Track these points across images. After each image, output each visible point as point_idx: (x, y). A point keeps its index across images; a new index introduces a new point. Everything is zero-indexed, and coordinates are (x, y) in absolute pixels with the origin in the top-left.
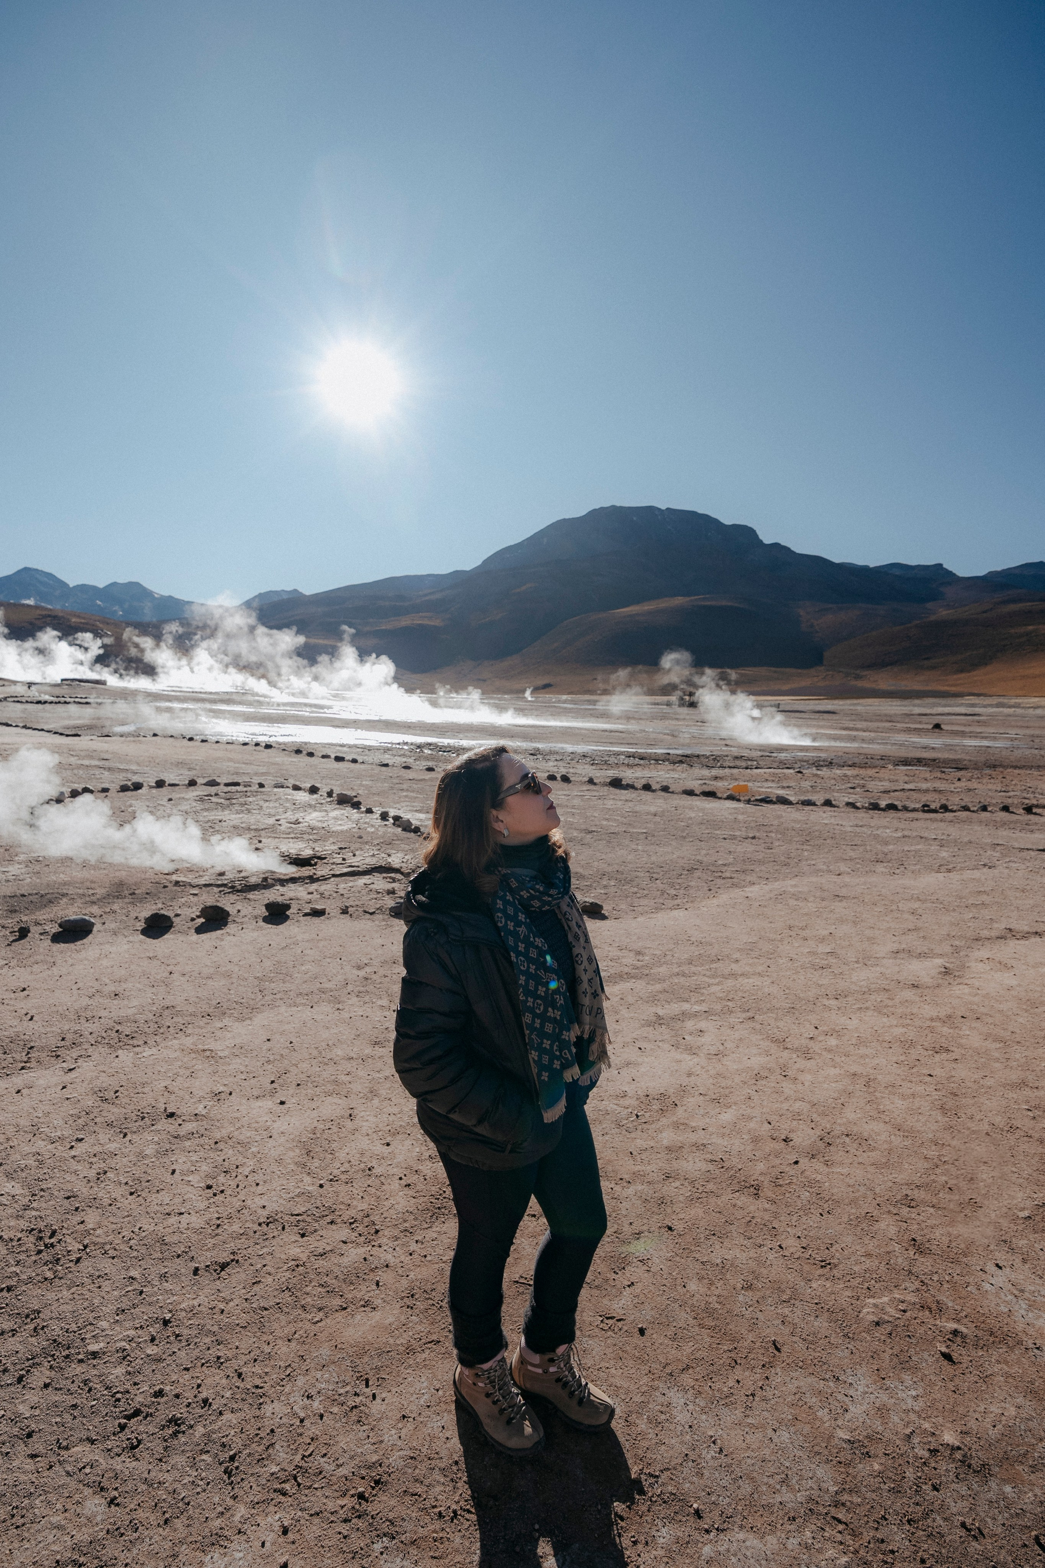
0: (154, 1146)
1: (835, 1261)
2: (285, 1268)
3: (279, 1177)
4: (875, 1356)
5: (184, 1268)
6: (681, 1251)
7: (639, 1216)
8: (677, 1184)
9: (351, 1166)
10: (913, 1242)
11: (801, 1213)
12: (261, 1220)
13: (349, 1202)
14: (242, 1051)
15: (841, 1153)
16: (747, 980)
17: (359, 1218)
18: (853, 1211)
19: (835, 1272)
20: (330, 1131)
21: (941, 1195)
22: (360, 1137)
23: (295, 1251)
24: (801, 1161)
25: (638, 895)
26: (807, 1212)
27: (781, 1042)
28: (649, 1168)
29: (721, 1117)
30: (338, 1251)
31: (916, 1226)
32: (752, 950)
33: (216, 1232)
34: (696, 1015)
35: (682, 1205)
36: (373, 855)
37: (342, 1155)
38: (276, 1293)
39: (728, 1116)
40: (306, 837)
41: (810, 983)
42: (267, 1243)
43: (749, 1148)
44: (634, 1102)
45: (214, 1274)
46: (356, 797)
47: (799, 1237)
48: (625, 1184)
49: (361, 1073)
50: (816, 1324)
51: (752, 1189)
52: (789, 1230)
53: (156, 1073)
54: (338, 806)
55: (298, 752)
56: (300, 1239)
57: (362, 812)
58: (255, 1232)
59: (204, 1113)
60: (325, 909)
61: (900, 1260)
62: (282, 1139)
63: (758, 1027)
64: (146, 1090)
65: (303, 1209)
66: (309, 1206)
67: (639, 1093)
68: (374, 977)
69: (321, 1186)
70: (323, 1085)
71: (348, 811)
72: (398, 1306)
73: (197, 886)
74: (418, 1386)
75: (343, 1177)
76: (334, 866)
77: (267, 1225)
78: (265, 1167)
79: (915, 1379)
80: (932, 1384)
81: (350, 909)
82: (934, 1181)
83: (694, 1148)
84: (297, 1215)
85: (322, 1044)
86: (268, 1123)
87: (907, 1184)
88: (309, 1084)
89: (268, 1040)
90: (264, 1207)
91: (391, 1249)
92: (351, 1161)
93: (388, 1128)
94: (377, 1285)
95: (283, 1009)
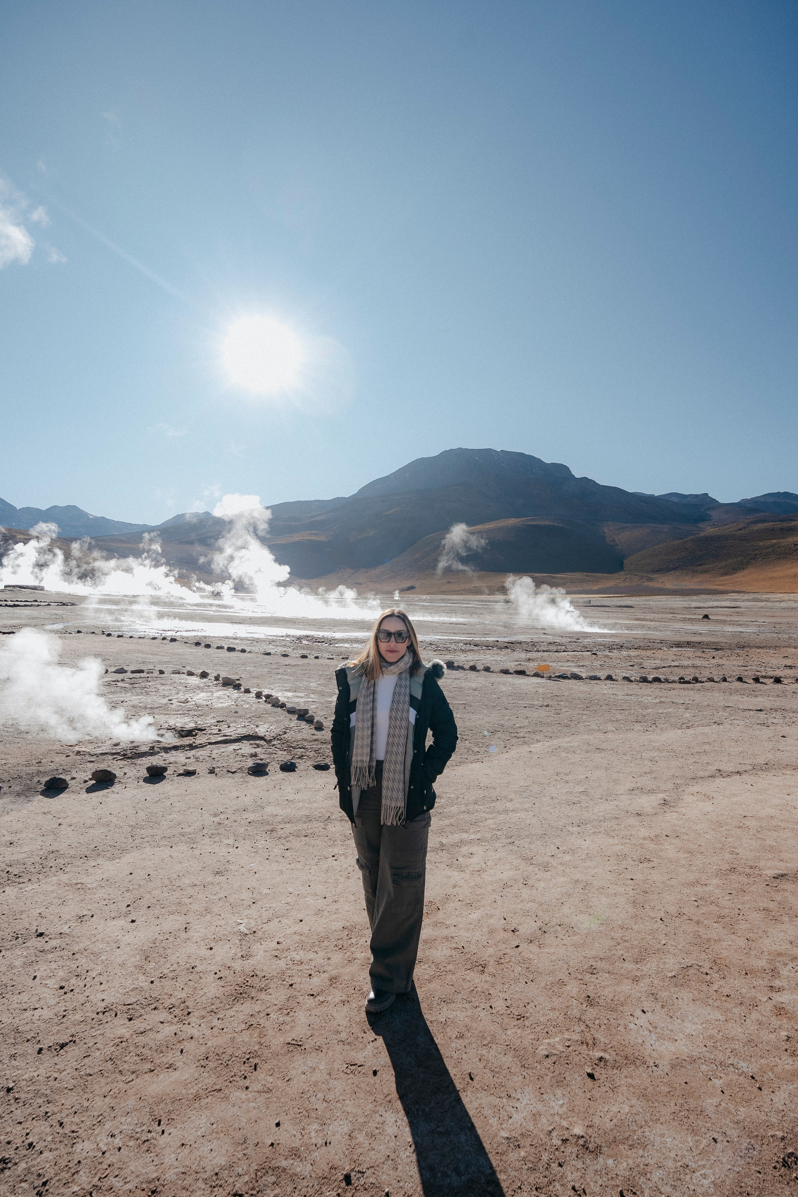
0: (22, 959)
1: (528, 1015)
2: (111, 1044)
3: (120, 977)
4: (540, 1078)
5: (31, 1049)
9: (179, 966)
10: (588, 999)
11: (512, 982)
12: (99, 1010)
13: (172, 992)
14: (108, 883)
15: (553, 938)
16: (515, 815)
17: (177, 1004)
18: (551, 979)
19: (527, 1022)
20: (167, 941)
21: (617, 964)
22: (190, 944)
23: (122, 1031)
24: (522, 945)
26: (516, 980)
27: (529, 859)
29: (470, 916)
30: (156, 1029)
31: (593, 987)
33: (62, 1021)
34: (470, 842)
36: (245, 727)
37: (173, 959)
38: (101, 1063)
39: (475, 916)
40: (192, 713)
42: (101, 1027)
43: (485, 938)
45: (55, 1052)
46: (239, 680)
47: (507, 1000)
49: (201, 896)
50: (504, 1059)
51: (481, 967)
52: (500, 994)
53: (34, 903)
54: (222, 688)
55: (198, 644)
56: (128, 1023)
57: (241, 692)
58: (93, 1019)
59: (67, 932)
60: (197, 770)
61: (575, 1011)
62: (128, 949)
64: (23, 916)
65: (134, 1000)
66: (140, 997)
68: (226, 822)
69: (152, 982)
70: (169, 907)
71: (231, 691)
72: (194, 1066)
73: (95, 755)
74: (198, 1122)
75: (171, 975)
76: (211, 736)
77: (104, 1013)
78: (110, 970)
79: (564, 1093)
81: (216, 770)
82: (615, 955)
83: (445, 940)
84: (129, 1005)
85: (174, 875)
86: (119, 938)
87: (594, 958)
88: (158, 906)
89: (131, 874)
90: (103, 1000)
91: (198, 1026)
92: (180, 962)
93: (214, 936)
94: (182, 1051)
95: (148, 849)
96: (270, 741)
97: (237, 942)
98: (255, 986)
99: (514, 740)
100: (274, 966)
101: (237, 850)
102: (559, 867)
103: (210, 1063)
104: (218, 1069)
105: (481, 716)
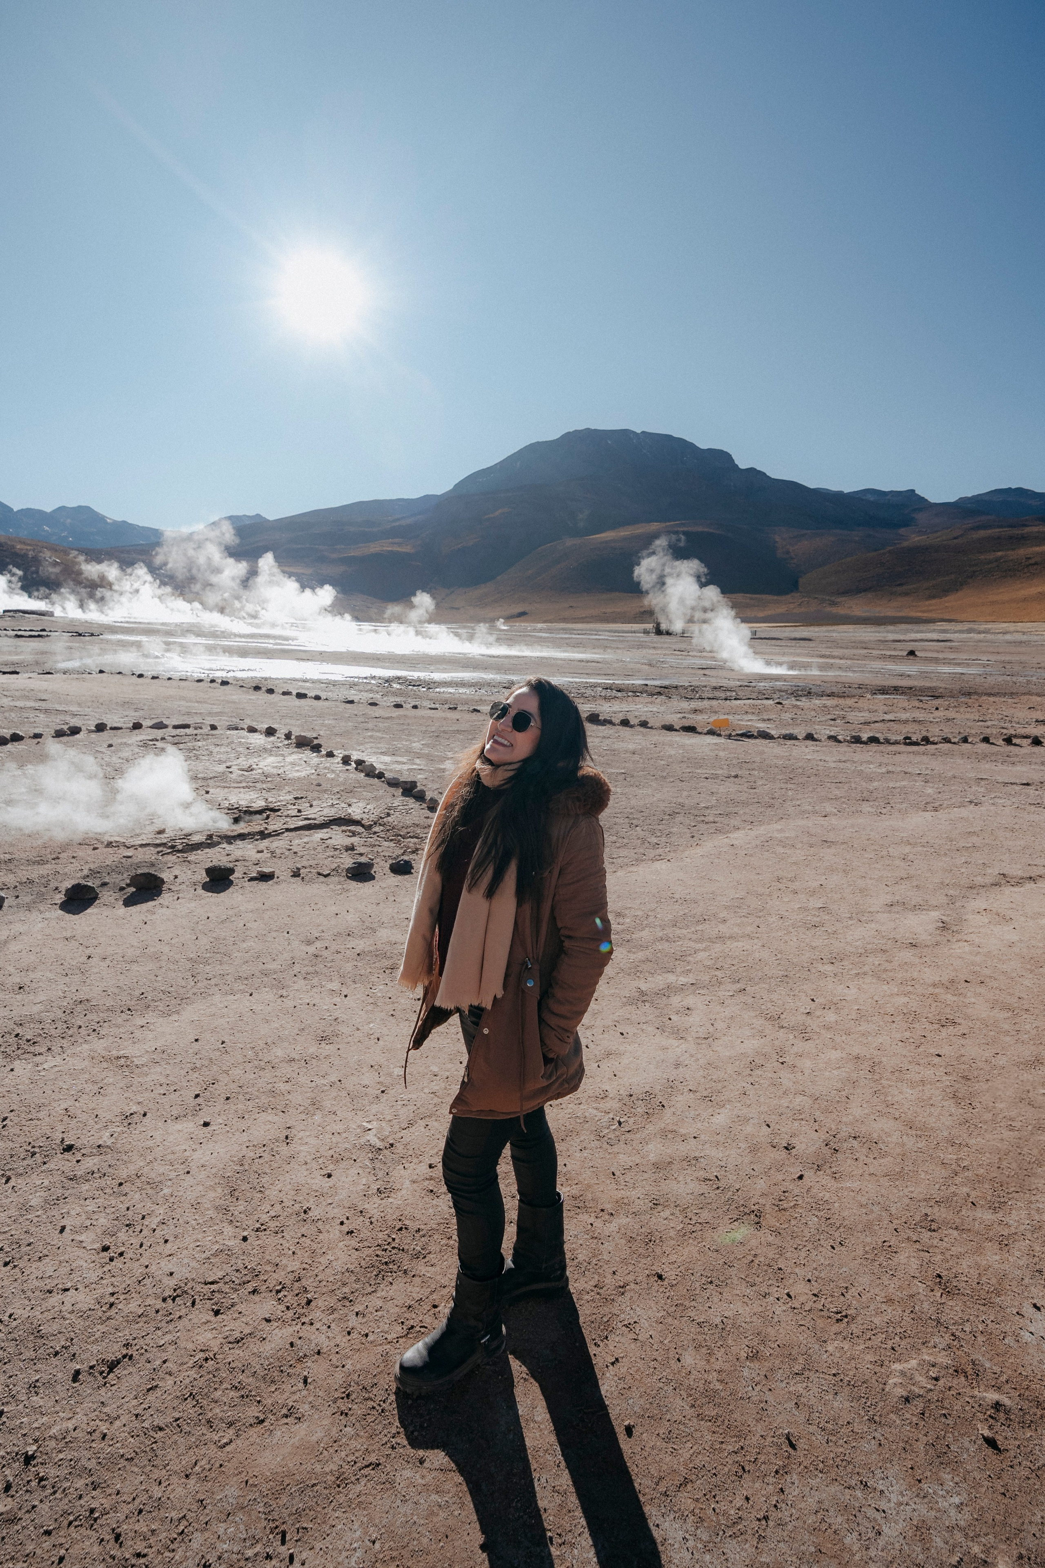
0: (42, 1194)
1: (851, 1312)
2: (190, 1364)
3: (194, 1229)
4: (908, 1447)
5: (62, 1371)
6: (674, 1308)
7: (624, 1261)
8: (667, 1213)
9: (283, 1208)
10: (938, 1280)
11: (810, 1246)
12: (166, 1294)
13: (278, 1260)
14: (165, 1056)
15: (849, 1161)
16: (736, 944)
17: (288, 1283)
18: (868, 1240)
19: (853, 1326)
20: (261, 1161)
21: (963, 1213)
22: (296, 1166)
23: (206, 1337)
24: (806, 1174)
25: (618, 845)
26: (816, 1244)
27: (775, 1019)
28: (634, 1194)
29: (713, 1119)
30: (259, 1334)
31: (939, 1257)
32: (739, 907)
33: (108, 1314)
34: (682, 988)
35: (673, 1242)
36: (333, 805)
37: (272, 1193)
38: (176, 1403)
39: (721, 1119)
40: (259, 785)
41: (802, 945)
42: (171, 1327)
43: (747, 1160)
44: (615, 1105)
45: (100, 1378)
46: (316, 738)
47: (809, 1281)
48: (607, 1217)
49: (303, 1079)
50: (836, 1404)
51: (752, 1216)
52: (797, 1270)
53: (57, 1090)
54: (296, 750)
55: (257, 688)
56: (213, 1319)
57: (322, 756)
58: (157, 1312)
59: (109, 1143)
60: (274, 872)
61: (926, 1305)
62: (203, 1175)
63: (750, 1001)
64: (41, 1115)
65: (220, 1274)
66: (228, 1269)
67: (621, 1092)
68: (325, 953)
69: (245, 1239)
70: (258, 1098)
71: (307, 754)
72: (329, 1413)
73: (132, 846)
74: (348, 1536)
75: (272, 1225)
76: (288, 819)
77: (174, 1300)
78: (178, 1216)
79: (957, 1479)
80: (977, 1485)
81: (302, 871)
82: (955, 1194)
83: (685, 1163)
84: (212, 1283)
85: (260, 1042)
86: (187, 1154)
87: (925, 1200)
88: (240, 1097)
89: (197, 1040)
90: (171, 1274)
91: (325, 1327)
92: (285, 1200)
93: (331, 1152)
94: (305, 1382)
95: (217, 998)
96: (370, 827)
97: (368, 1162)
98: (406, 1247)
99: (703, 827)
100: (431, 1210)
101: (346, 1000)
102: (823, 1032)
103: (355, 1407)
104: (370, 1419)
105: (650, 791)
